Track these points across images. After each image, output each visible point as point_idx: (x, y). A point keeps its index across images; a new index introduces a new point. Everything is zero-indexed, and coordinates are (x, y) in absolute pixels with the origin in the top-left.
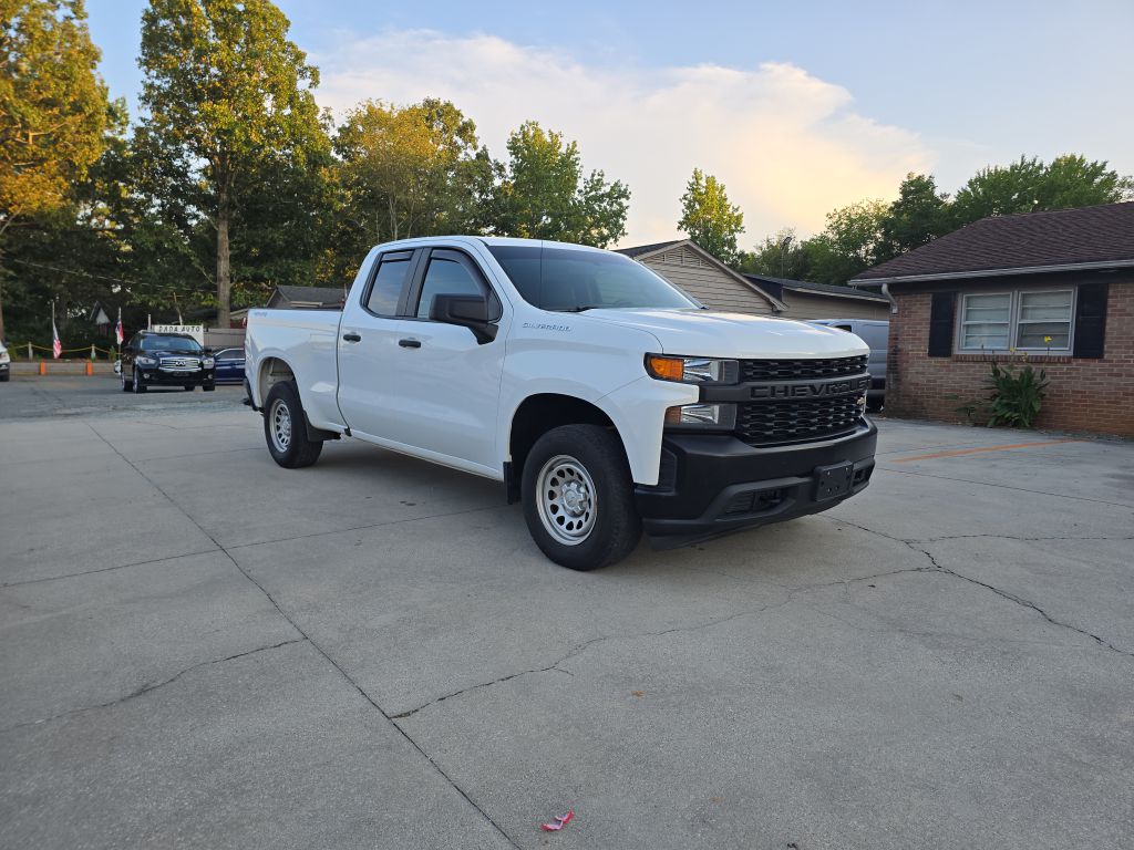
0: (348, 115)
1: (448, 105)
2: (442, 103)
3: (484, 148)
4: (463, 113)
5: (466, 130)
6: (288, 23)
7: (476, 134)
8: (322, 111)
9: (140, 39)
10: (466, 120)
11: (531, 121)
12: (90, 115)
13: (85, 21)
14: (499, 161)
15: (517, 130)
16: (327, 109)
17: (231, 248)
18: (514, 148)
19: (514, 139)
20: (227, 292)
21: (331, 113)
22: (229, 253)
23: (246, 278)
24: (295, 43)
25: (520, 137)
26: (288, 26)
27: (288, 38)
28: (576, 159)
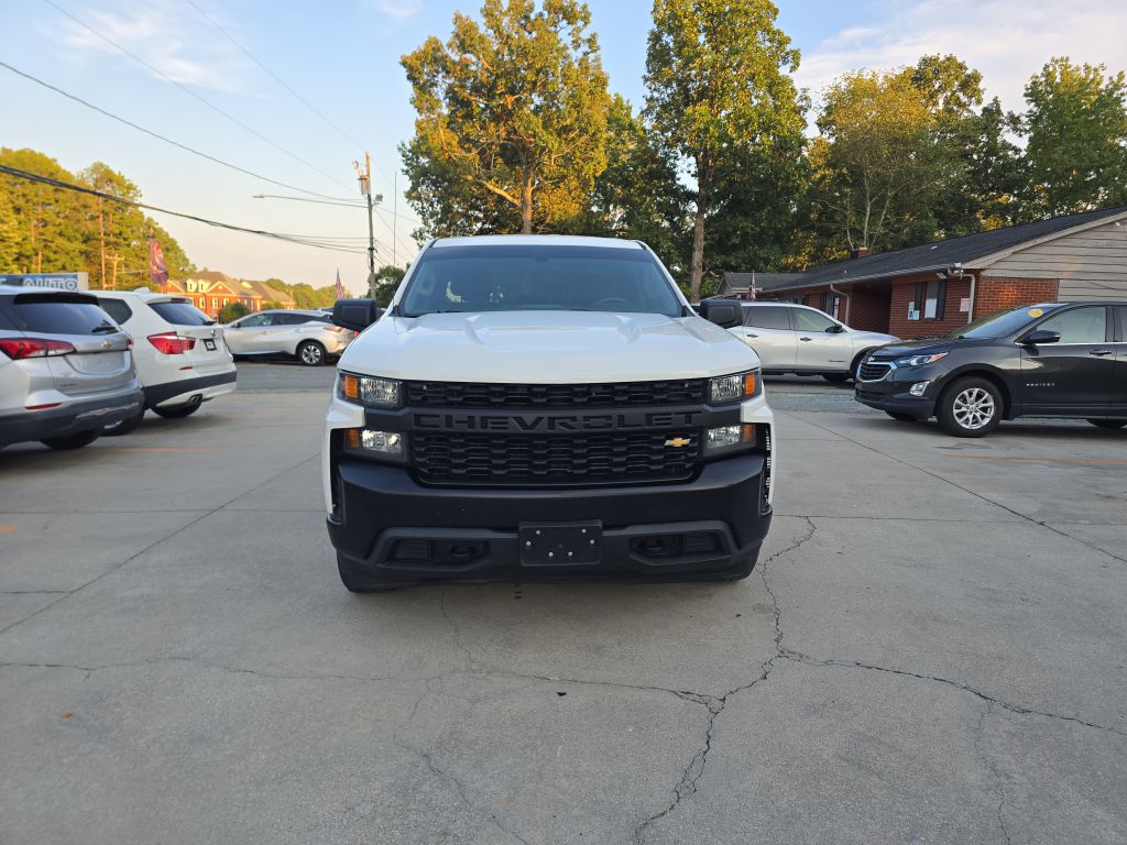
0: (824, 92)
1: (948, 59)
2: (942, 58)
3: (996, 100)
4: (967, 64)
5: (970, 83)
6: (776, 12)
7: (981, 86)
8: (800, 94)
9: (645, 57)
10: (969, 72)
11: (1058, 57)
12: (594, 134)
13: (598, 52)
14: (1014, 112)
15: (1039, 72)
16: (805, 90)
17: (705, 239)
18: (1033, 94)
19: (1034, 83)
20: (699, 281)
21: (809, 94)
22: (704, 243)
23: (717, 266)
24: (782, 29)
25: (1043, 79)
26: (776, 14)
27: (776, 26)
28: (1122, 94)
